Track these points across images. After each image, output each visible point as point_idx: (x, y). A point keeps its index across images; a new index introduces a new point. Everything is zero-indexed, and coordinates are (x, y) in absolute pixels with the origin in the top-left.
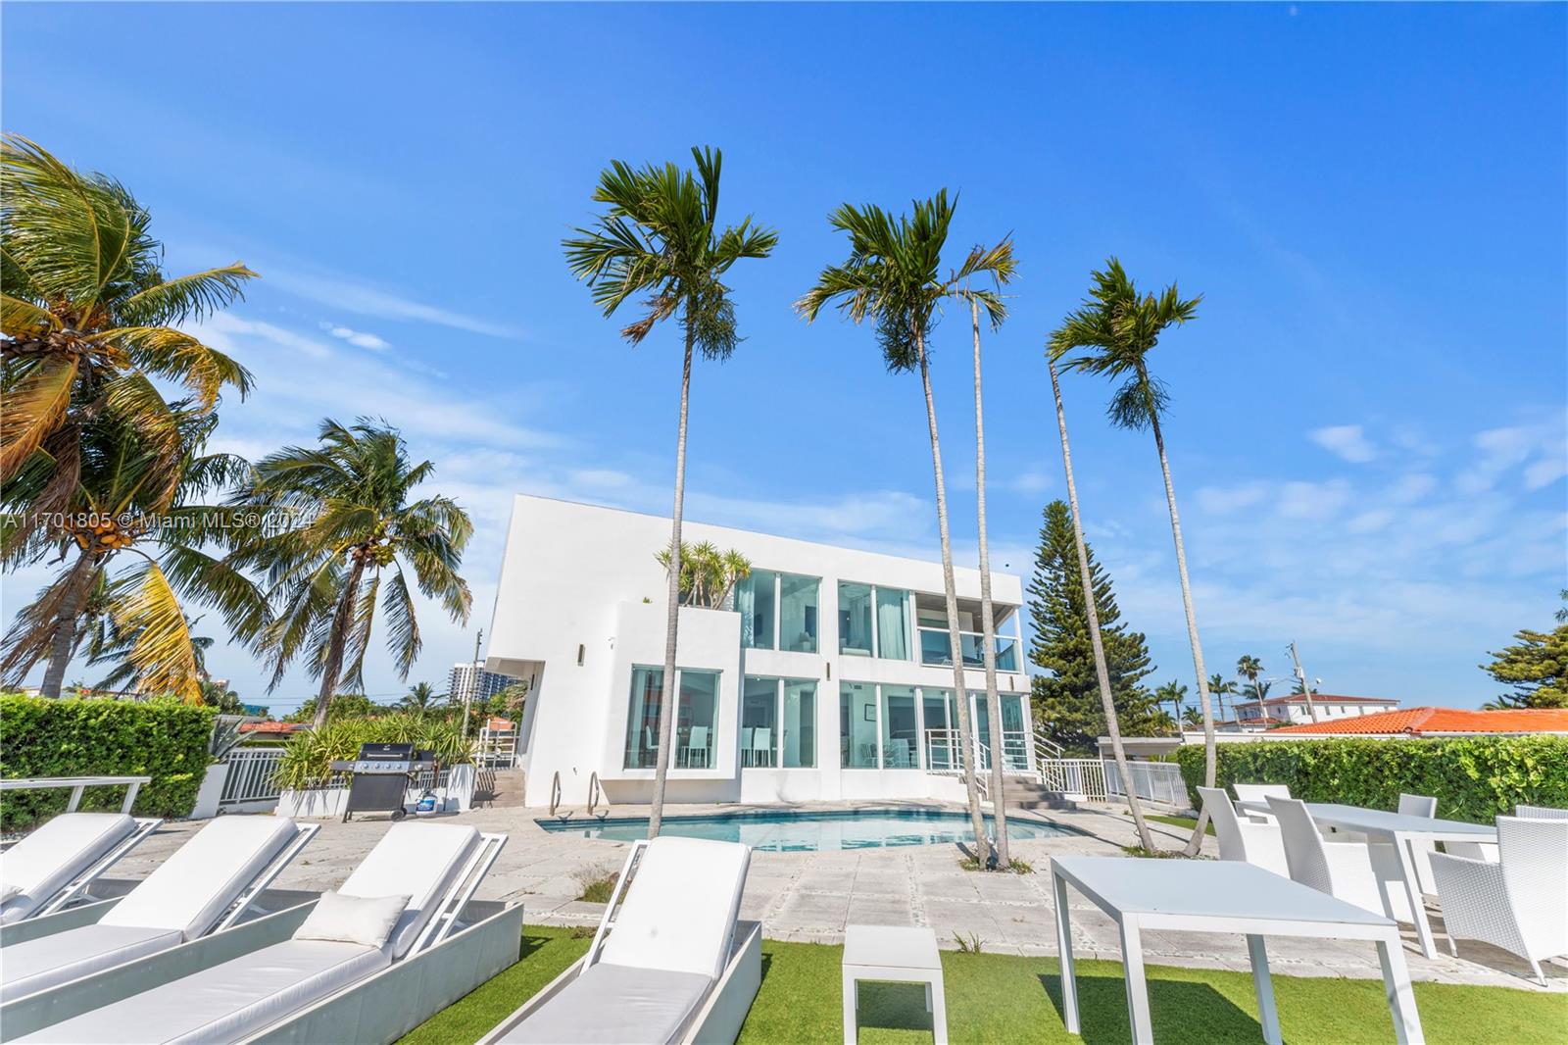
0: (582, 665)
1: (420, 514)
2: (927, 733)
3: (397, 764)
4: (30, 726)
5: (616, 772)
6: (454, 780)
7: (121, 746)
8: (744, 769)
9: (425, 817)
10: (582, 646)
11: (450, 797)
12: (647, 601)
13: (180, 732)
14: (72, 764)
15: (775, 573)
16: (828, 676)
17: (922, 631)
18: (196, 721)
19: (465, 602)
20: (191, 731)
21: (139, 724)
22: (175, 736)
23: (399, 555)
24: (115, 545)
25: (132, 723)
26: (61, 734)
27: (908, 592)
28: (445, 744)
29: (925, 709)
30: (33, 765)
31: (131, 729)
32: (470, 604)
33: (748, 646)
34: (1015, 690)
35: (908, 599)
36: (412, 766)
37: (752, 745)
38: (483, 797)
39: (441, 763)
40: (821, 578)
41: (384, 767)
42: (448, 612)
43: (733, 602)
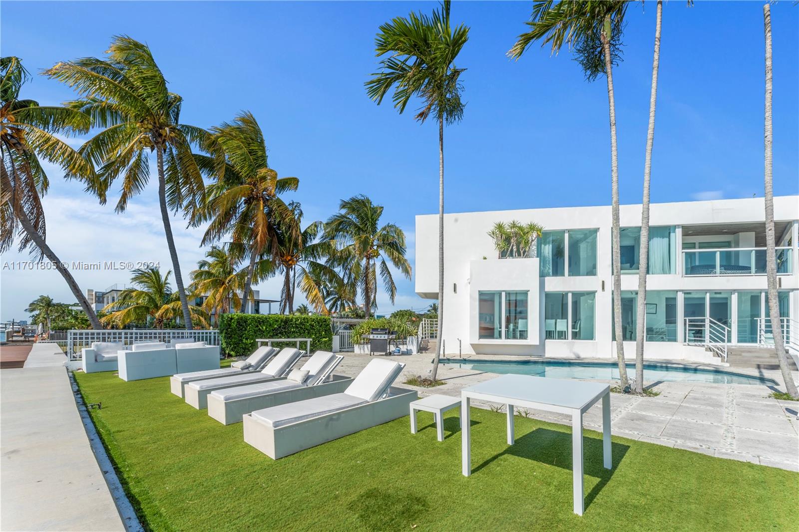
0: (456, 293)
1: (384, 232)
2: (685, 320)
3: (383, 336)
4: (283, 324)
5: (477, 341)
6: (409, 342)
7: (307, 330)
8: (547, 340)
9: (397, 355)
10: (455, 284)
11: (409, 349)
12: (485, 258)
13: (322, 325)
14: (296, 335)
15: (564, 232)
16: (603, 288)
17: (686, 253)
18: (325, 321)
19: (409, 269)
20: (325, 325)
21: (309, 323)
22: (321, 326)
23: (381, 252)
24: (293, 264)
25: (308, 322)
26: (291, 326)
27: (675, 227)
28: (402, 329)
29: (711, 304)
30: (287, 335)
31: (308, 324)
32: (411, 270)
33: (548, 275)
34: (783, 287)
35: (674, 232)
36: (388, 337)
37: (556, 329)
38: (422, 349)
39: (401, 336)
40: (599, 229)
41: (379, 337)
42: (404, 274)
43: (536, 253)
